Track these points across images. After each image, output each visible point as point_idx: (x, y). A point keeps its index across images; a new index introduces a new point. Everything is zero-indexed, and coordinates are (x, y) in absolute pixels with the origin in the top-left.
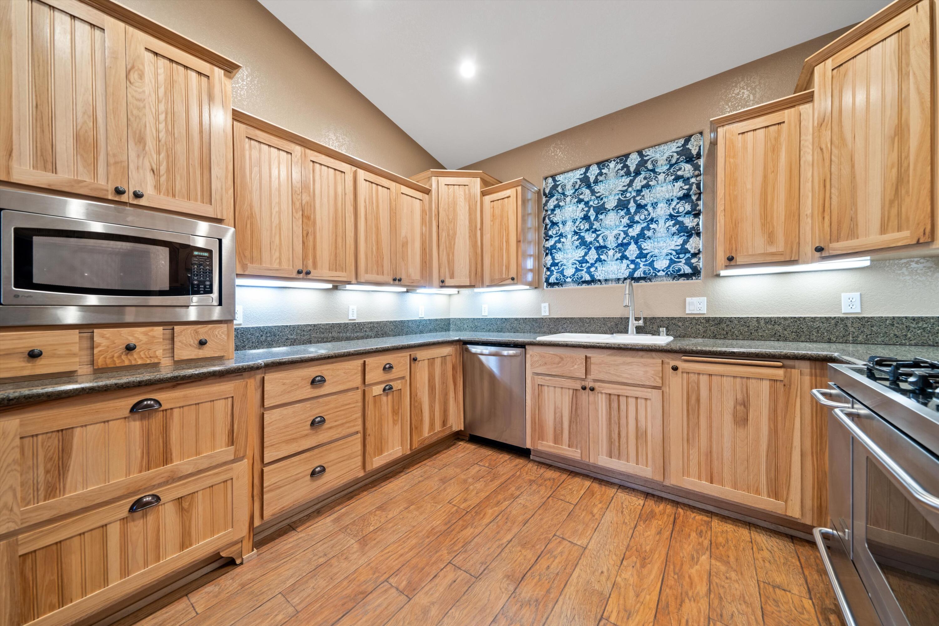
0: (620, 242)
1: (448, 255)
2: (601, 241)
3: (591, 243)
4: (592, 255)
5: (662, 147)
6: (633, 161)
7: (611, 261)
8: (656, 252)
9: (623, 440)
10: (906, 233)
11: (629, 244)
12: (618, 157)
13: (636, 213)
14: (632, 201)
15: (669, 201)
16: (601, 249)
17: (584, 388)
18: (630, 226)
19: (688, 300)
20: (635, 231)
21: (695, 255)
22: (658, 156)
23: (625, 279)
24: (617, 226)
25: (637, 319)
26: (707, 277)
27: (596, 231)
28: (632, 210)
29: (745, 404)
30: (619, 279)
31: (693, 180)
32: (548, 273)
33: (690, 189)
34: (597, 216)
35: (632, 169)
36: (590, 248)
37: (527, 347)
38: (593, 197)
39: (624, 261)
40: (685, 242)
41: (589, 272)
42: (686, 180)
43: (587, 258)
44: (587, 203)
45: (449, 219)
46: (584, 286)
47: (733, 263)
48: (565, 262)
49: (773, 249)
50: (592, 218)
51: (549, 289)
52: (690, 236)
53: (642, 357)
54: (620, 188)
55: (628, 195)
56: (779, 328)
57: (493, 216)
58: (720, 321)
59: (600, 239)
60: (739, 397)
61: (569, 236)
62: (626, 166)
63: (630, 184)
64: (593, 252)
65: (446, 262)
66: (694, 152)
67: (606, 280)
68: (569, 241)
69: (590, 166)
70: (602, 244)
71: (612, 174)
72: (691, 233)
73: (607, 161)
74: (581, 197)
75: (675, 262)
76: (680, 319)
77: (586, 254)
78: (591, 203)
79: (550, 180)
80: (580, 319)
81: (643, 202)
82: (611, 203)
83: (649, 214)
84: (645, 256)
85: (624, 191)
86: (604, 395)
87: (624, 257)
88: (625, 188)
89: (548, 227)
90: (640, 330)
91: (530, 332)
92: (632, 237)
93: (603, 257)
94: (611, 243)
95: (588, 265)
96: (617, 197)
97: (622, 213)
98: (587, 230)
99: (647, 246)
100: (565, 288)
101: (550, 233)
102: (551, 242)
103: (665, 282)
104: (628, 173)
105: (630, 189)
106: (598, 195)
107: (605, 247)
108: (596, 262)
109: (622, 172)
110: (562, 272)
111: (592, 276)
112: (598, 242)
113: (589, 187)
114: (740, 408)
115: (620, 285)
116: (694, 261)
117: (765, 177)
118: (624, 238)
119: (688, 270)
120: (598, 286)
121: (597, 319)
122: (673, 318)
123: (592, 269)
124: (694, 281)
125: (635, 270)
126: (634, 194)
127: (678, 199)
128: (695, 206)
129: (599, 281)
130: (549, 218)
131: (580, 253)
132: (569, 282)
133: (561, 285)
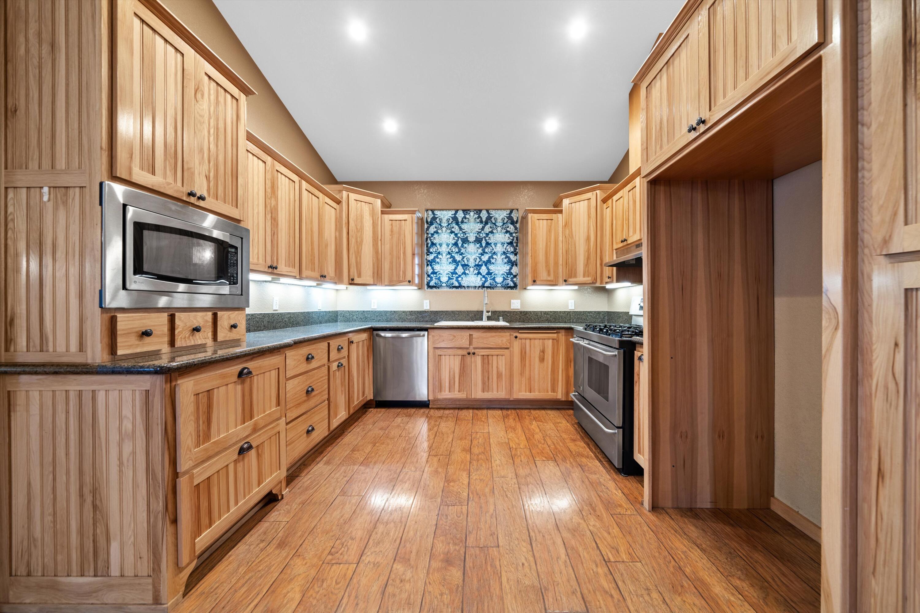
0: (477, 263)
1: (356, 258)
2: (466, 261)
3: (459, 261)
4: (460, 270)
5: (499, 212)
6: (484, 215)
7: (472, 274)
8: (497, 272)
9: (490, 380)
10: (590, 278)
11: (481, 265)
12: (475, 210)
13: (486, 247)
14: (484, 239)
15: (503, 244)
16: (465, 266)
17: (469, 354)
18: (482, 254)
19: (512, 301)
20: (485, 258)
21: (515, 276)
22: (497, 216)
23: (479, 287)
24: (475, 253)
25: (488, 312)
26: (520, 289)
27: (462, 254)
28: (484, 245)
29: (543, 351)
30: (476, 287)
31: (514, 235)
32: (429, 279)
33: (513, 240)
34: (462, 244)
35: (484, 220)
36: (458, 265)
37: (429, 330)
38: (461, 232)
39: (479, 276)
40: (511, 269)
41: (458, 281)
42: (511, 234)
43: (456, 271)
44: (456, 235)
45: (357, 229)
46: (454, 289)
47: (535, 283)
48: (441, 272)
49: (549, 279)
50: (460, 245)
51: (429, 290)
52: (513, 266)
53: (500, 332)
54: (477, 230)
55: (481, 235)
56: (548, 316)
57: (392, 232)
58: (525, 313)
59: (465, 259)
60: (541, 348)
61: (444, 255)
62: (479, 217)
63: (483, 229)
64: (460, 267)
65: (355, 264)
66: (515, 220)
67: (468, 287)
68: (444, 258)
69: (458, 210)
70: (466, 263)
71: (472, 220)
72: (513, 264)
73: (469, 210)
74: (453, 229)
75: (506, 279)
76: (508, 312)
77: (456, 269)
78: (459, 235)
79: (430, 213)
80: (452, 312)
81: (490, 242)
82: (472, 238)
83: (493, 249)
84: (491, 274)
85: (479, 232)
86: (480, 357)
87: (479, 273)
88: (480, 231)
89: (429, 245)
90: (489, 319)
91: (415, 321)
92: (484, 262)
93: (467, 272)
94: (472, 263)
95: (457, 276)
96: (475, 235)
97: (478, 245)
98: (457, 253)
99: (491, 267)
100: (440, 290)
101: (431, 250)
102: (431, 257)
103: (500, 290)
104: (481, 222)
105: (483, 232)
106: (464, 231)
107: (468, 265)
108: (462, 274)
109: (478, 220)
110: (439, 279)
111: (459, 283)
112: (464, 261)
113: (457, 223)
114: (542, 354)
115: (477, 290)
116: (515, 279)
117: (547, 243)
118: (479, 262)
119: (512, 284)
120: (463, 290)
121: (463, 312)
122: (505, 311)
123: (460, 279)
124: (514, 291)
125: (485, 282)
126: (484, 235)
127: (508, 243)
128: (515, 249)
129: (464, 287)
130: (431, 240)
131: (452, 267)
132: (444, 286)
133: (438, 288)
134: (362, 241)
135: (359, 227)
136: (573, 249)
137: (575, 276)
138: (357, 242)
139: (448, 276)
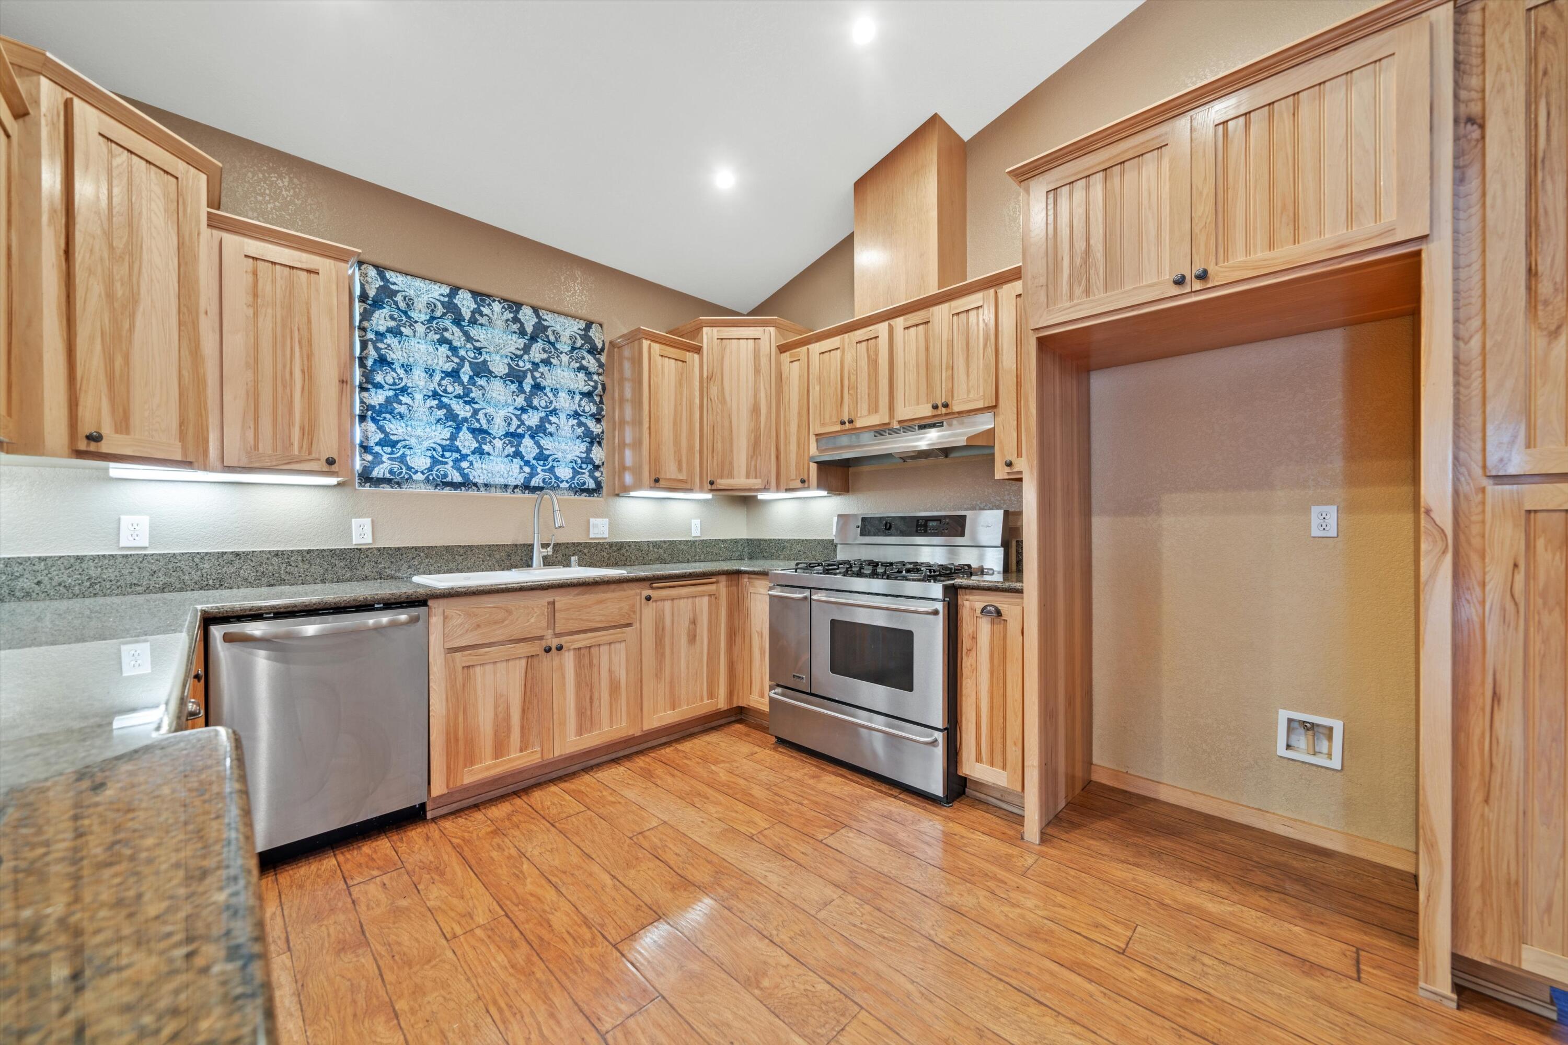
0: (512, 430)
1: (109, 360)
2: (483, 422)
3: (465, 420)
4: (466, 441)
5: (562, 319)
6: (528, 317)
7: (498, 456)
8: (559, 455)
9: (596, 703)
11: (522, 436)
12: (505, 300)
13: (532, 394)
14: (529, 375)
15: (571, 393)
16: (479, 433)
17: (548, 650)
18: (523, 410)
19: (592, 520)
20: (532, 419)
21: (597, 468)
22: (558, 328)
23: (516, 487)
24: (507, 405)
25: (545, 546)
26: (608, 495)
27: (472, 402)
28: (527, 388)
29: (694, 622)
30: (506, 486)
31: (595, 377)
32: (369, 458)
33: (595, 388)
34: (471, 378)
35: (529, 329)
36: (458, 429)
37: (430, 603)
38: (469, 346)
39: (517, 461)
40: (589, 451)
41: (460, 470)
42: (589, 374)
43: (457, 443)
44: (454, 350)
45: (111, 247)
46: (447, 491)
47: (657, 485)
48: (413, 441)
49: (680, 477)
50: (465, 379)
51: (367, 488)
52: (592, 443)
53: (613, 591)
54: (512, 349)
55: (521, 364)
57: (255, 295)
58: (620, 546)
59: (481, 415)
60: (691, 616)
61: (419, 397)
62: (516, 320)
63: (526, 349)
64: (465, 435)
65: (102, 377)
66: (600, 346)
67: (486, 485)
68: (420, 404)
69: (459, 288)
70: (485, 427)
71: (500, 323)
72: (594, 440)
73: (489, 296)
74: (446, 334)
75: (579, 473)
76: (586, 545)
77: (453, 437)
78: (462, 353)
79: (372, 272)
80: (447, 548)
81: (544, 383)
82: (499, 366)
83: (551, 402)
84: (546, 458)
85: (517, 356)
86: (572, 653)
87: (517, 454)
88: (520, 353)
89: (369, 363)
90: (548, 562)
92: (530, 428)
93: (486, 448)
94: (498, 428)
95: (457, 455)
96: (506, 361)
97: (513, 387)
98: (458, 397)
99: (545, 442)
100: (405, 490)
101: (379, 378)
102: (377, 398)
103: (566, 497)
104: (522, 332)
105: (526, 357)
106: (477, 344)
107: (486, 432)
108: (473, 453)
109: (515, 327)
110: (402, 459)
111: (464, 475)
112: (478, 421)
113: (458, 322)
114: (692, 626)
115: (508, 495)
116: (597, 474)
118: (519, 427)
119: (591, 484)
120: (472, 492)
121: (477, 547)
122: (579, 544)
123: (465, 464)
124: (594, 499)
125: (532, 475)
126: (529, 366)
127: (581, 393)
128: (600, 410)
129: (475, 485)
130: (377, 349)
131: (442, 434)
132: (417, 482)
133: (399, 484)
134: (134, 299)
135: (119, 244)
136: (726, 424)
137: (731, 475)
138: (110, 296)
139: (429, 453)
